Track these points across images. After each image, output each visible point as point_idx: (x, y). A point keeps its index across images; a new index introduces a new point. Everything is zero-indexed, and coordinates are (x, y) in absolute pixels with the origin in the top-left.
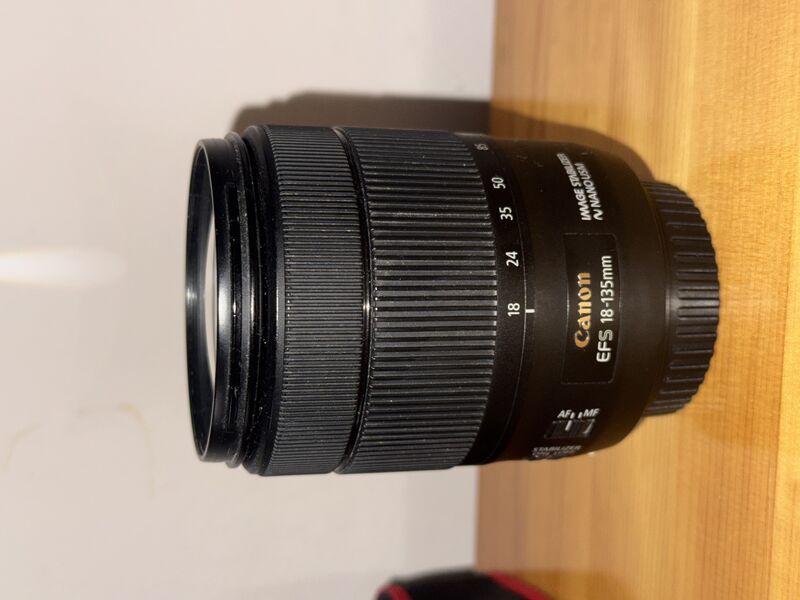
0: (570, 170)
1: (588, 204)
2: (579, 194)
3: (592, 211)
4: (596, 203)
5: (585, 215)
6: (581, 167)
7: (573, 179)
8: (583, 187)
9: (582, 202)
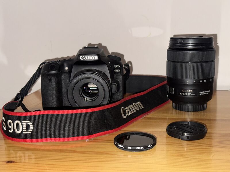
0: (207, 91)
1: (202, 93)
2: (204, 92)
3: (201, 93)
4: (202, 94)
5: (200, 92)
6: (208, 93)
7: (206, 92)
8: (204, 93)
9: (202, 92)
